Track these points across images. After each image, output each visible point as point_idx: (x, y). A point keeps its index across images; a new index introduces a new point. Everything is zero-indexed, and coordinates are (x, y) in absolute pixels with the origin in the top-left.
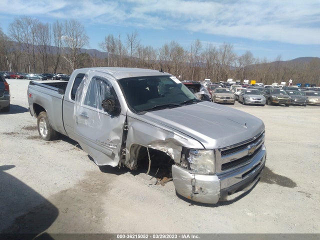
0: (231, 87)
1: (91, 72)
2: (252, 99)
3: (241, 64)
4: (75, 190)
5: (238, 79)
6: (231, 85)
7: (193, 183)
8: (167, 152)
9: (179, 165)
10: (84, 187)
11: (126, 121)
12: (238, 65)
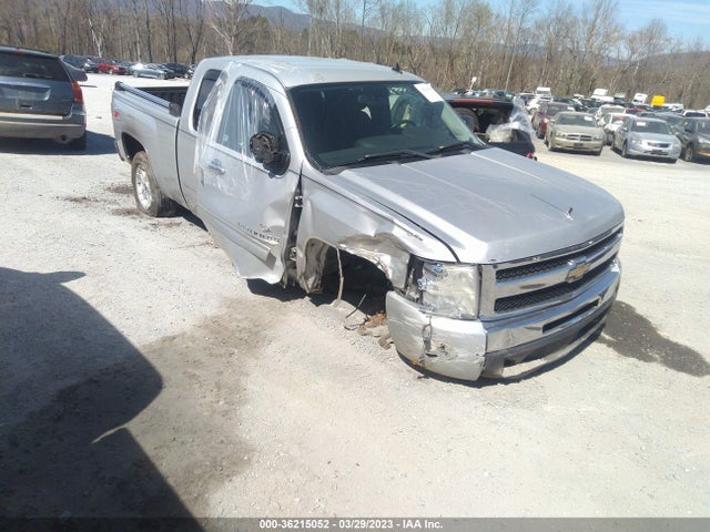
0: (599, 111)
1: (235, 67)
2: (645, 143)
3: (633, 53)
4: (193, 339)
5: (621, 90)
6: (599, 104)
7: (427, 334)
8: (379, 263)
9: (402, 293)
10: (212, 332)
11: (300, 185)
12: (625, 54)
